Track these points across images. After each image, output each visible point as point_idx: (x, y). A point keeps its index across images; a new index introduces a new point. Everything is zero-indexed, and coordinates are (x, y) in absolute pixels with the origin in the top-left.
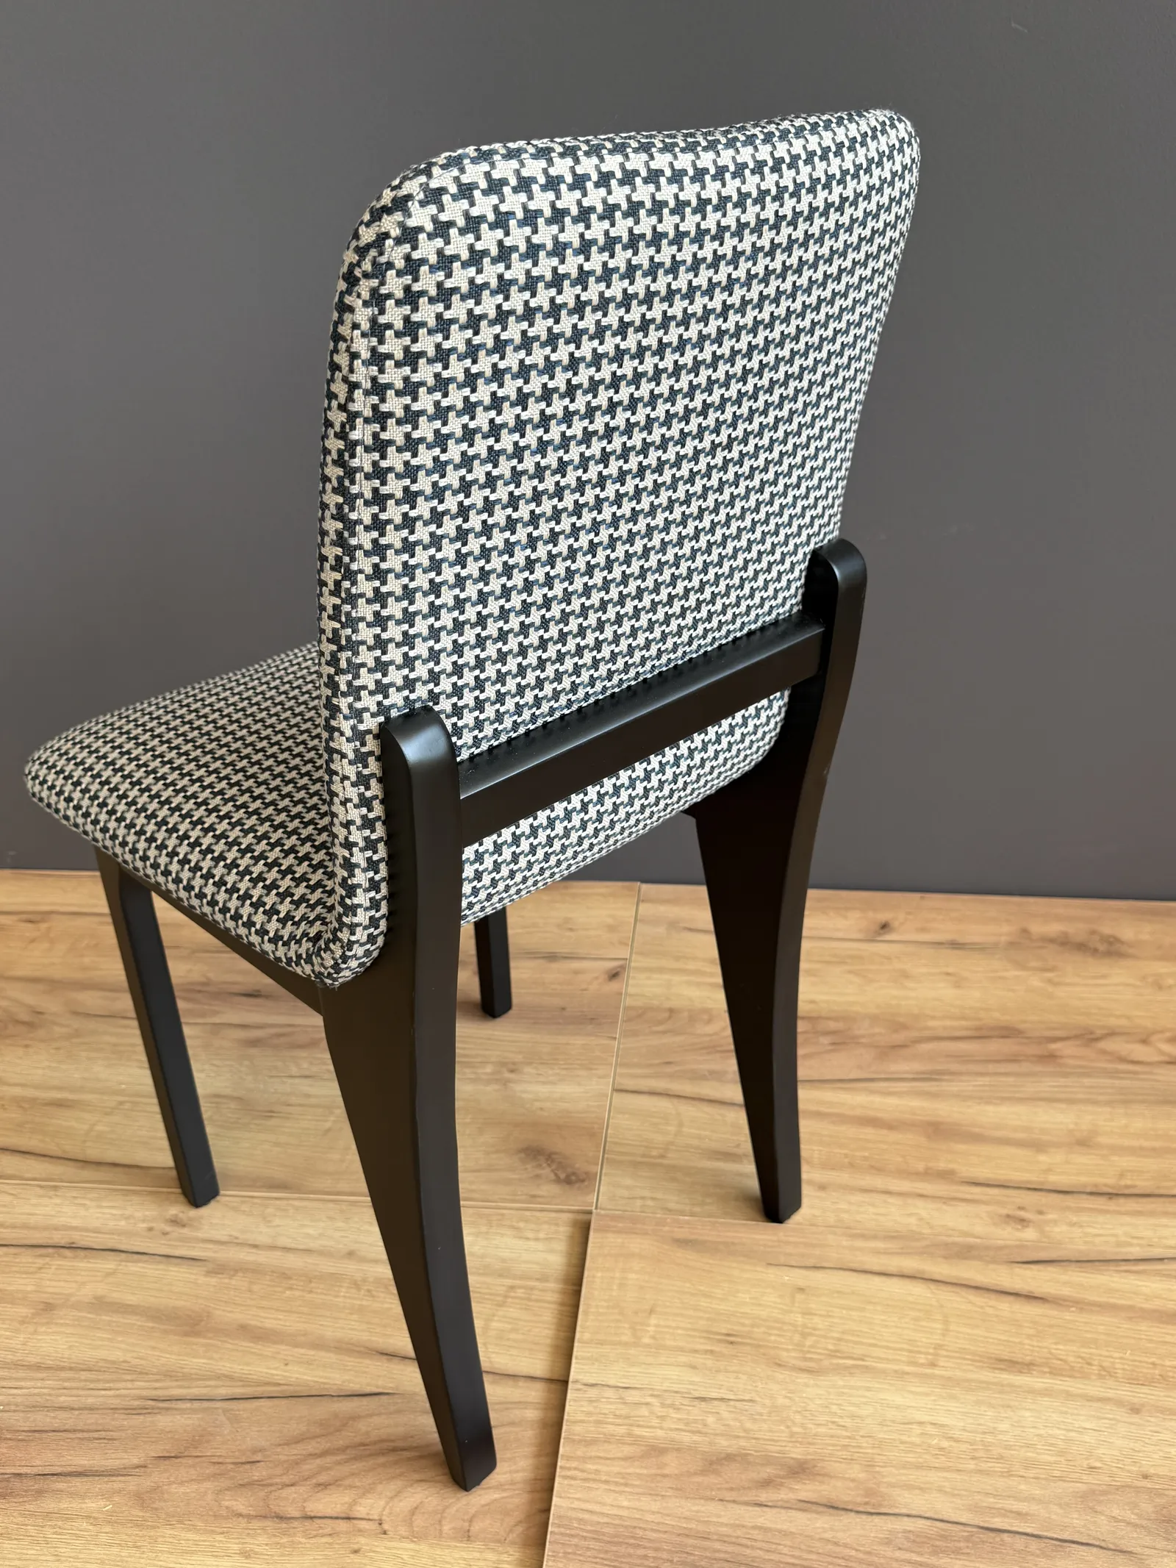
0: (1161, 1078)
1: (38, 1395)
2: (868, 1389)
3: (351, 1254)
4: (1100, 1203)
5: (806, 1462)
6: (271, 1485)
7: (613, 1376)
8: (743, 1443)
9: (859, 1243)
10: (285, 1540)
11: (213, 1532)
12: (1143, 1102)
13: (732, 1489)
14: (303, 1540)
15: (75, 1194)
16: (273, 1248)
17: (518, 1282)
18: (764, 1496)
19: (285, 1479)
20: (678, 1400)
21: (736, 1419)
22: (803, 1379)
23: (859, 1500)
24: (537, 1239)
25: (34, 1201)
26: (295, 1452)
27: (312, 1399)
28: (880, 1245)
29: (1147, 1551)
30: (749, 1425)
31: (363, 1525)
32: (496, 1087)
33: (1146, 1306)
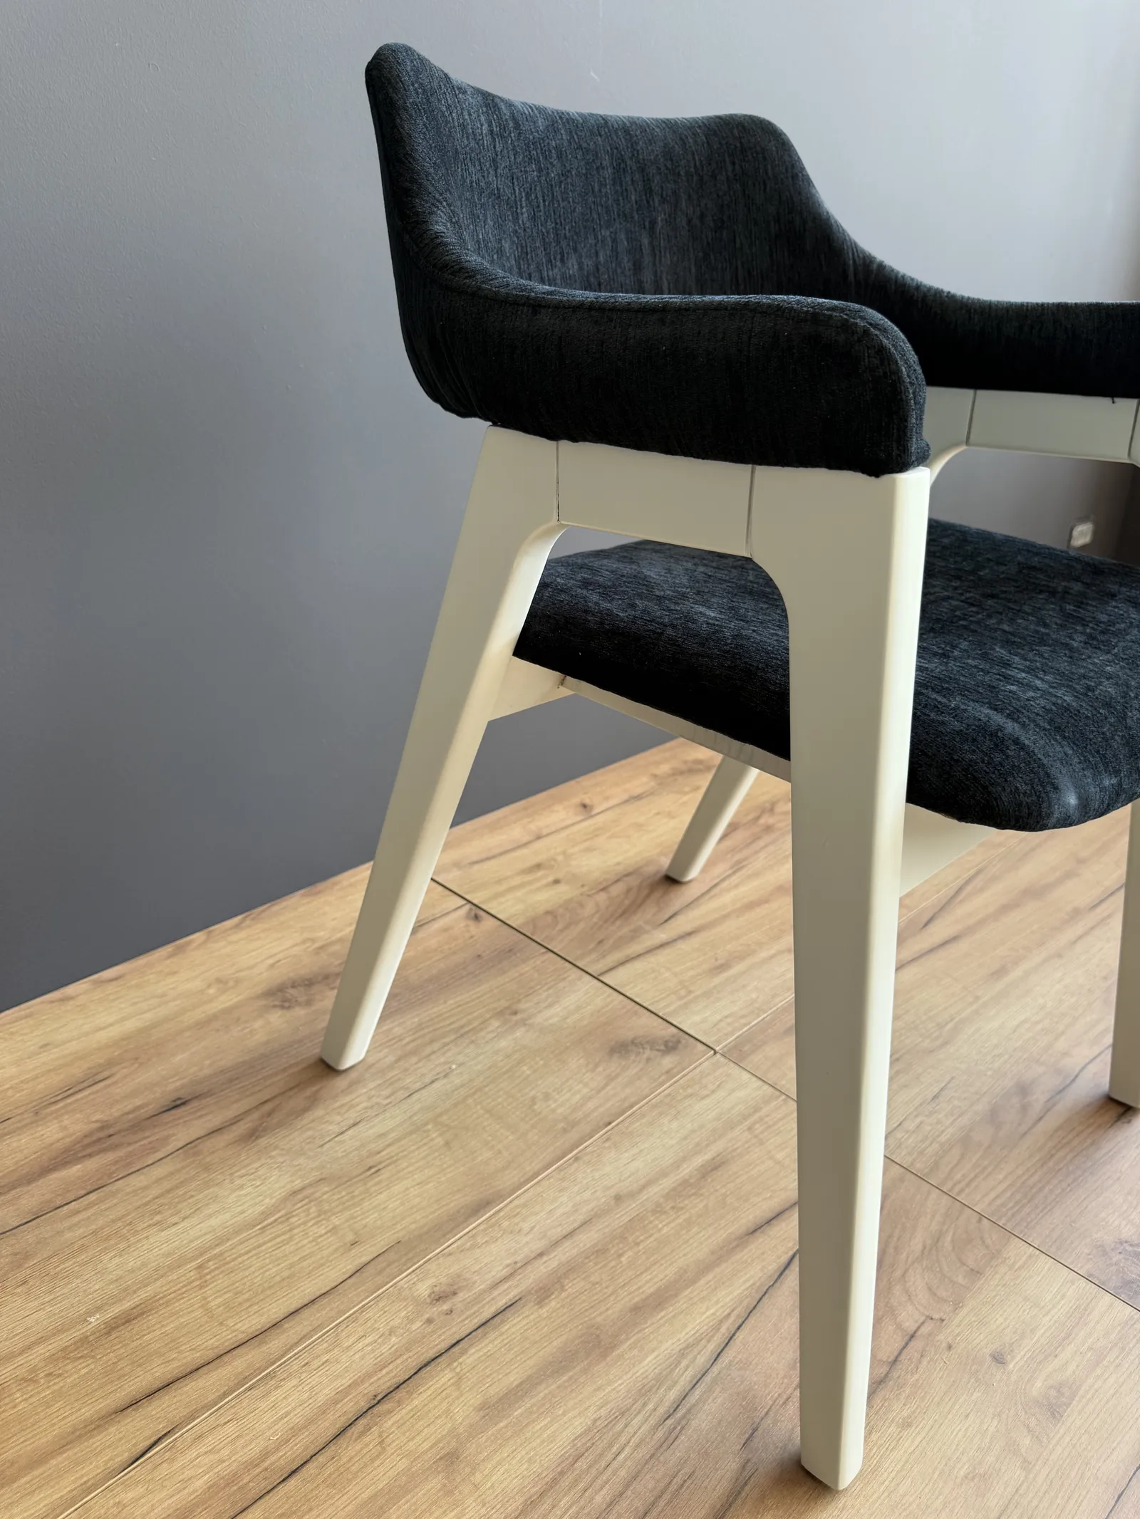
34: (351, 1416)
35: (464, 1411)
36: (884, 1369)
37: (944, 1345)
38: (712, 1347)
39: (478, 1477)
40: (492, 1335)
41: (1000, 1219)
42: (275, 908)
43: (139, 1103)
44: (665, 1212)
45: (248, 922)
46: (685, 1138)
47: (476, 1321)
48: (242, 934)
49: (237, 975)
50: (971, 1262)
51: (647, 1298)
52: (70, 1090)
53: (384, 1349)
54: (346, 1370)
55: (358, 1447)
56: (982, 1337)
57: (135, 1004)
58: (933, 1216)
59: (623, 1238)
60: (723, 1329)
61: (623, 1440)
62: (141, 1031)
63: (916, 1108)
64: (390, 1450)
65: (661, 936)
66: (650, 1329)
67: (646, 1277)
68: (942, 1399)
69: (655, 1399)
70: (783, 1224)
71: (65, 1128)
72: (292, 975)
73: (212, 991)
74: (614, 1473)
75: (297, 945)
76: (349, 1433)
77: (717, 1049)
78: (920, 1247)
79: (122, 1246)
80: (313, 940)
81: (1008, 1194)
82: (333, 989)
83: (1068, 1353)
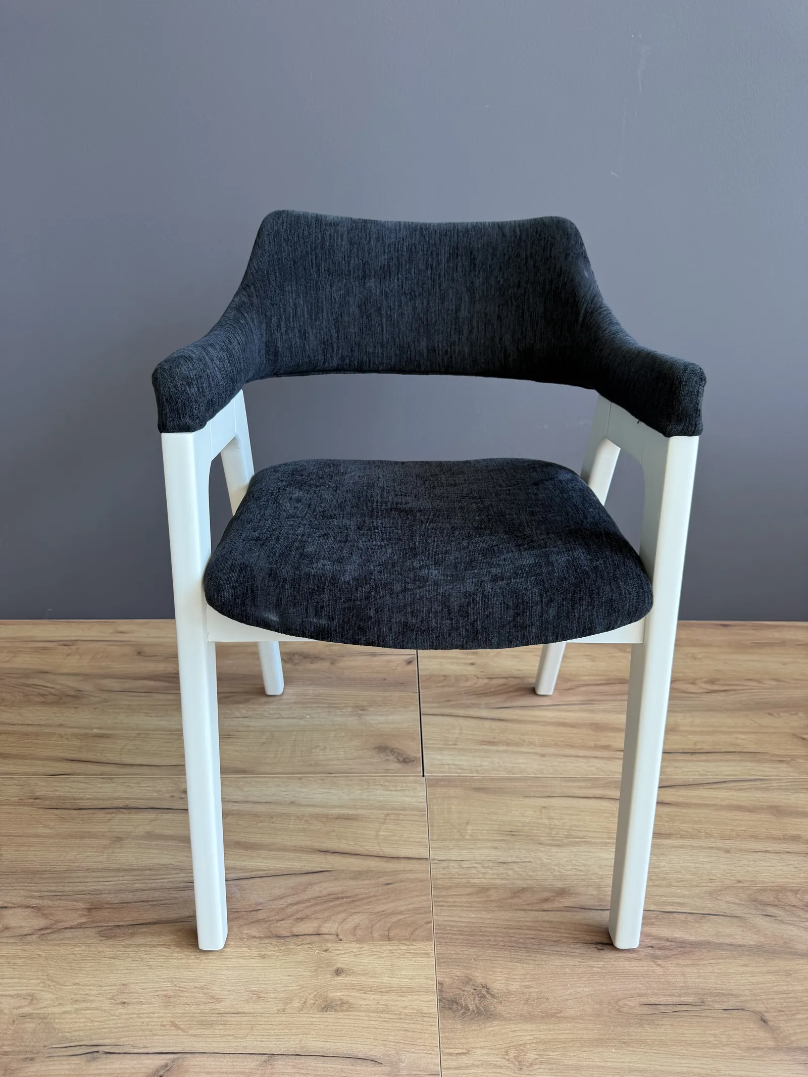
0: (705, 699)
1: (122, 884)
2: (589, 852)
3: (292, 803)
4: (688, 757)
5: (565, 888)
6: (270, 921)
7: (454, 854)
8: (529, 882)
9: (570, 784)
10: (283, 948)
11: (241, 947)
12: (698, 711)
13: (528, 904)
14: (295, 947)
15: (123, 781)
16: (247, 802)
17: (390, 812)
18: (546, 906)
19: (277, 917)
20: (490, 864)
21: (523, 871)
22: (554, 849)
23: (596, 904)
24: (396, 790)
25: (99, 785)
26: (281, 903)
27: (285, 876)
28: (582, 784)
29: (748, 916)
30: (531, 873)
31: (327, 937)
32: (356, 718)
33: (723, 803)
34: (113, 806)
35: (141, 830)
36: (289, 934)
37: (326, 948)
38: (242, 875)
39: (118, 850)
41: (440, 929)
44: (301, 820)
46: (354, 800)
50: (392, 933)
51: (247, 842)
53: (150, 795)
55: (104, 816)
56: (346, 959)
58: (410, 904)
59: (272, 818)
60: (255, 873)
63: (483, 860)
64: (108, 824)
65: (484, 713)
67: (258, 836)
68: (290, 962)
70: (339, 858)
74: (152, 883)
76: (105, 810)
77: (425, 774)
78: (381, 910)
79: (130, 714)
81: (464, 924)
82: (311, 663)
83: (373, 997)
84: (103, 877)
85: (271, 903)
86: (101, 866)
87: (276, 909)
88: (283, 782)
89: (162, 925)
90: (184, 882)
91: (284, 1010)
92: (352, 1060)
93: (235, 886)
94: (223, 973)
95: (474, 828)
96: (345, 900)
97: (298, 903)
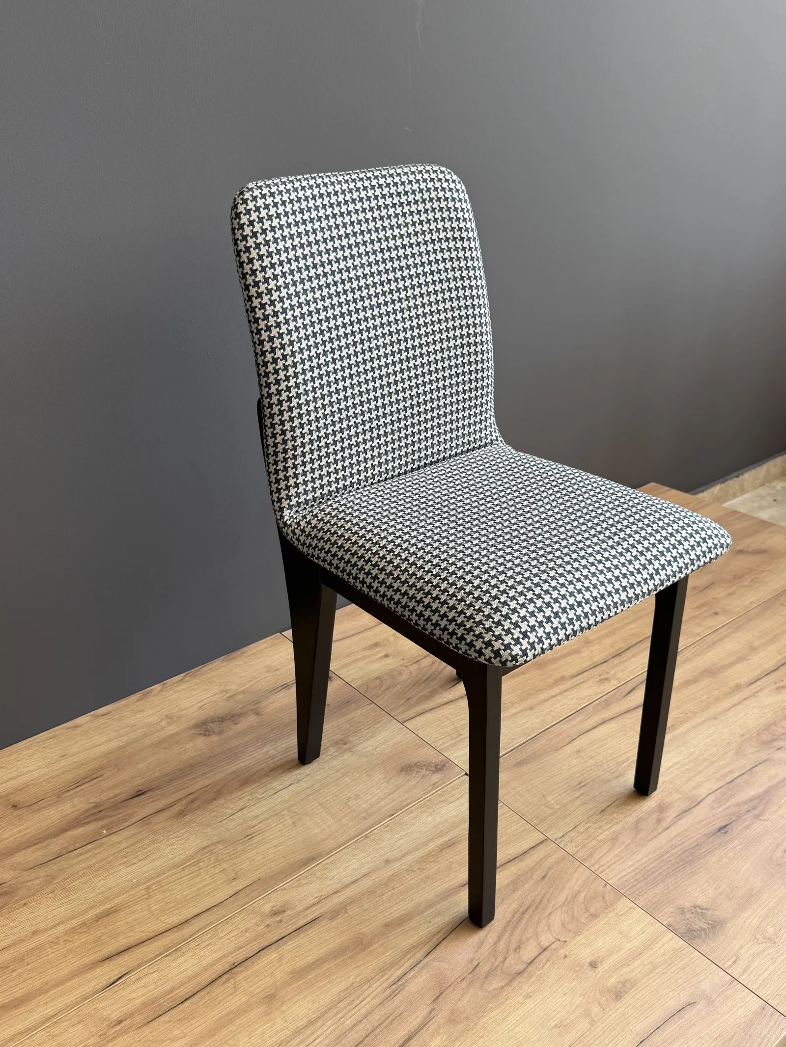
1: (332, 1032)
3: (387, 861)
6: (497, 967)
7: (564, 826)
10: (534, 979)
11: (502, 1002)
13: (652, 831)
16: (347, 886)
18: (663, 825)
19: (500, 959)
23: (689, 803)
26: (487, 948)
29: (770, 756)
31: (553, 946)
32: (350, 754)
34: (220, 973)
35: (281, 975)
36: (524, 966)
37: (563, 955)
38: (426, 948)
39: (285, 1007)
40: (303, 935)
42: (205, 669)
43: (117, 792)
44: (414, 871)
45: (188, 678)
46: (434, 827)
47: (294, 927)
48: (184, 686)
49: (179, 713)
50: (592, 910)
51: (394, 920)
52: (78, 784)
53: (241, 939)
54: (220, 949)
55: (223, 988)
56: (587, 952)
57: (117, 730)
58: (577, 882)
59: (386, 885)
60: (435, 939)
61: (366, 994)
62: (120, 748)
64: (238, 992)
65: (449, 696)
66: (393, 937)
67: (396, 907)
68: (553, 985)
69: (388, 974)
71: (74, 806)
72: (212, 714)
73: (163, 723)
74: (359, 1010)
75: (216, 694)
76: (218, 981)
78: (563, 900)
79: (105, 874)
80: (226, 691)
81: (633, 874)
82: (236, 724)
83: (636, 964)
84: (305, 1039)
85: (479, 953)
86: (288, 1032)
87: (490, 953)
88: (356, 849)
89: (417, 1036)
90: (385, 989)
91: (593, 1020)
92: (677, 1015)
93: (433, 960)
94: (516, 1031)
95: (554, 797)
96: (530, 911)
97: (499, 938)
